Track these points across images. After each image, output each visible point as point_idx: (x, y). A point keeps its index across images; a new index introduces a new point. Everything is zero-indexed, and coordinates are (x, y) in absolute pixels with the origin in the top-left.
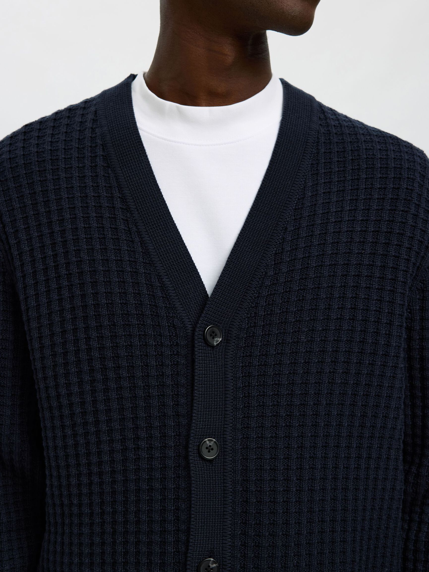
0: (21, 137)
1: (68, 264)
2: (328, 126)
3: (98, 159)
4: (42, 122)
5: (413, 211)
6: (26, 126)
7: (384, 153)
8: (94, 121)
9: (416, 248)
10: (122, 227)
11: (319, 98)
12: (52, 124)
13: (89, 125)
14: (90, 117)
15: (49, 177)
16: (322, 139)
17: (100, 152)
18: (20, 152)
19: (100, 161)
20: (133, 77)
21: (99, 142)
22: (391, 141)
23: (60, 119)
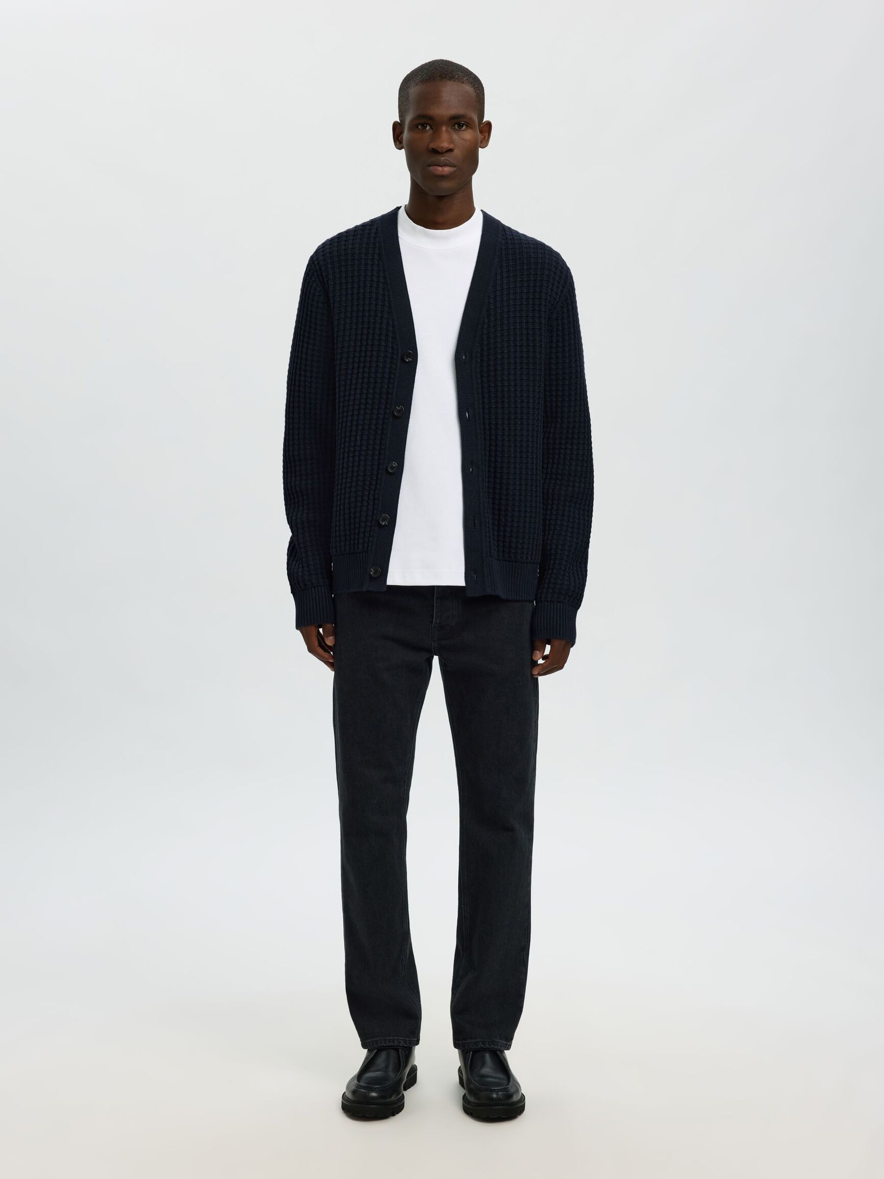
0: (336, 240)
1: (352, 312)
2: (507, 239)
3: (375, 255)
4: (348, 232)
5: (550, 287)
6: (339, 234)
7: (536, 254)
8: (376, 233)
9: (549, 293)
10: (381, 292)
11: (503, 222)
12: (353, 233)
13: (373, 235)
14: (374, 231)
15: (350, 263)
16: (504, 247)
17: (377, 251)
18: (335, 249)
19: (376, 256)
20: (398, 208)
21: (377, 245)
22: (540, 247)
23: (357, 230)
